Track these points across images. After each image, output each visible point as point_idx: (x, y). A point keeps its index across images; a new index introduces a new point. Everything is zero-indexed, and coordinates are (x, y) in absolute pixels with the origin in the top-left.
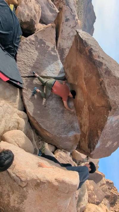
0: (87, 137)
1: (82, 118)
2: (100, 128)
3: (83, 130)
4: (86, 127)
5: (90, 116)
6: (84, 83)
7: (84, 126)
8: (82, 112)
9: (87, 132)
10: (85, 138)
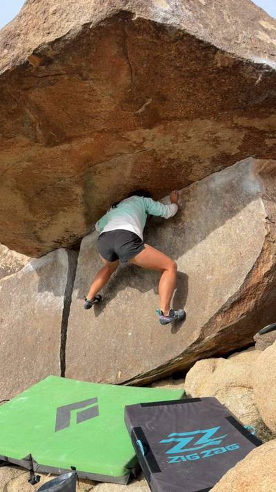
0: (258, 124)
1: (194, 157)
2: (206, 56)
3: (234, 150)
4: (219, 134)
5: (175, 118)
6: (66, 146)
7: (217, 141)
8: (171, 161)
9: (236, 126)
10: (263, 132)
